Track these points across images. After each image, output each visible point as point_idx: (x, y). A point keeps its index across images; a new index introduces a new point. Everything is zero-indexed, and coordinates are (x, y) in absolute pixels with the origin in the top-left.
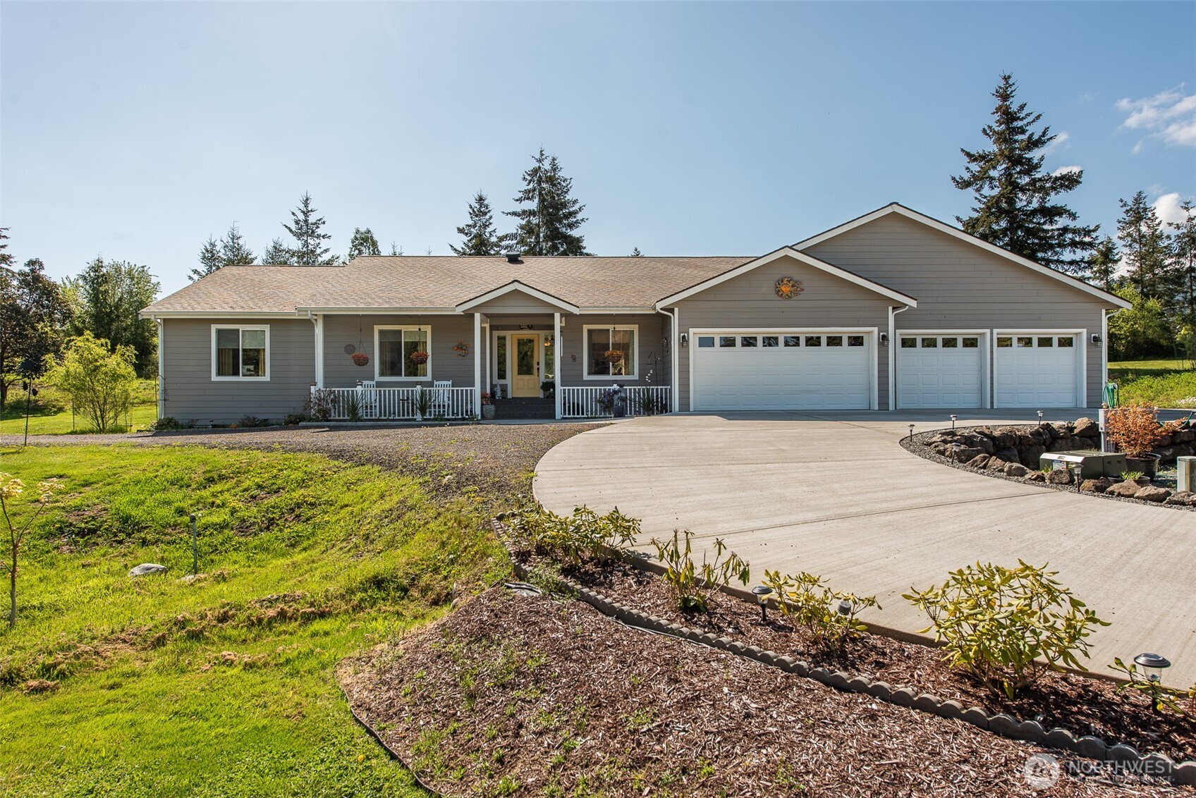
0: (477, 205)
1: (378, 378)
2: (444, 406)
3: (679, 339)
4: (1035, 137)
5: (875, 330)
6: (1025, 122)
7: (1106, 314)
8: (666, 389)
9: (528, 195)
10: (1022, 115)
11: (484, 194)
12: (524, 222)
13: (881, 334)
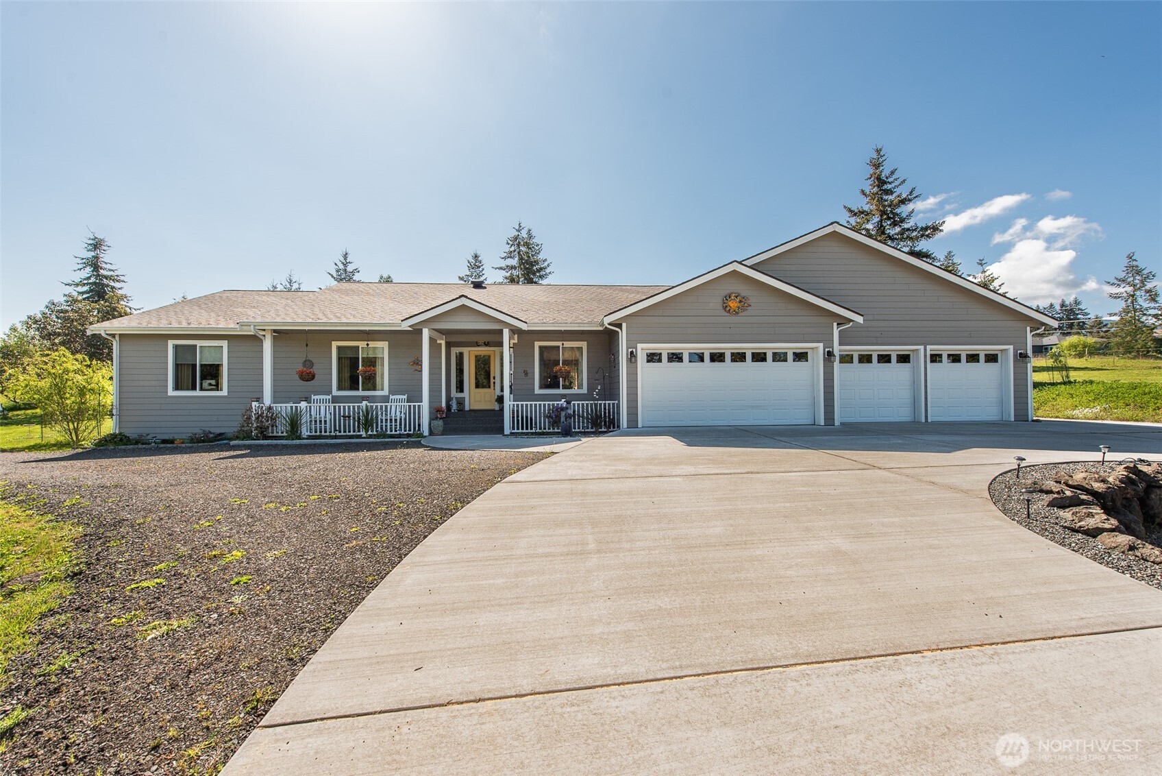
0: (473, 261)
1: (335, 392)
2: (396, 420)
3: (627, 354)
4: (904, 196)
5: (821, 345)
6: (893, 185)
7: (1031, 331)
8: (613, 404)
9: (510, 255)
10: (890, 180)
11: (478, 254)
12: (508, 274)
13: (827, 350)
